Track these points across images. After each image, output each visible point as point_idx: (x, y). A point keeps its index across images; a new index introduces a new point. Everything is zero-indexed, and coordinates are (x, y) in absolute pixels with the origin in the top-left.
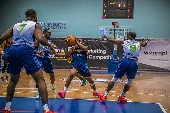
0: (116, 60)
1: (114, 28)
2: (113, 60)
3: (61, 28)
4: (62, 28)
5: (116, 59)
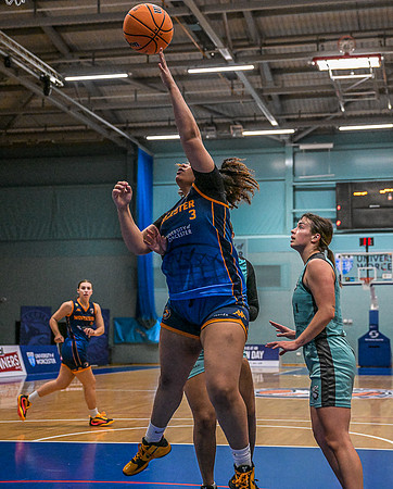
0: (377, 338)
1: (365, 253)
2: (369, 337)
5: (377, 334)
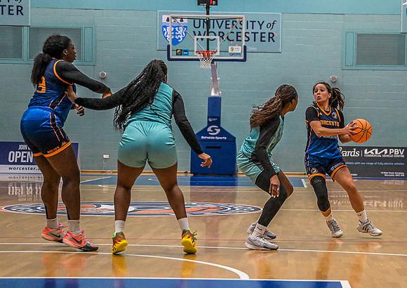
0: (217, 135)
1: (206, 16)
2: (207, 134)
3: (6, 9)
4: (9, 10)
5: (218, 131)
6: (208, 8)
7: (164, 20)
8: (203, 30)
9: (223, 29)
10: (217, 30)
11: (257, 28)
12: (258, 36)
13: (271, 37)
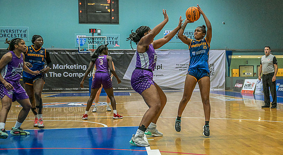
4: (21, 36)
6: (93, 34)
7: (77, 37)
8: (92, 41)
9: (99, 40)
10: (97, 40)
11: (111, 40)
12: (112, 42)
13: (116, 43)
